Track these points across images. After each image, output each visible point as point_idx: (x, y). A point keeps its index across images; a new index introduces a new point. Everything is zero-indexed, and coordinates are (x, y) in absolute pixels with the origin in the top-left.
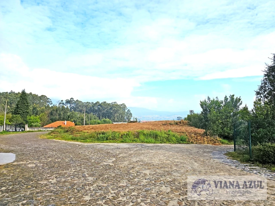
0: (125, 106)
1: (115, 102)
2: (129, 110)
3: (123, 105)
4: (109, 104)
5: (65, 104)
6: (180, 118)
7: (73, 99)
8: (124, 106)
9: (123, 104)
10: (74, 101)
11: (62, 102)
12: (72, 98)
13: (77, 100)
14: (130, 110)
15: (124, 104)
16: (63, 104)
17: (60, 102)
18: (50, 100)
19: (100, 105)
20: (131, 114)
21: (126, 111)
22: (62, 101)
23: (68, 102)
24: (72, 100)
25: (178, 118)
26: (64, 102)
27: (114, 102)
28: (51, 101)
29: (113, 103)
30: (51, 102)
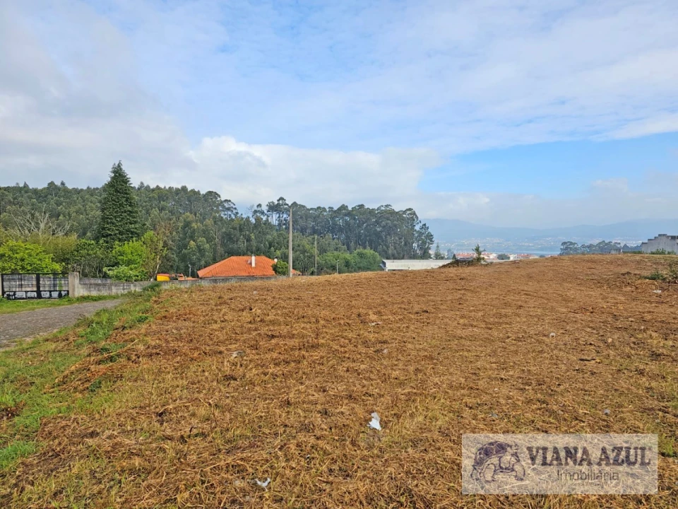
0: (414, 214)
1: (387, 206)
2: (425, 225)
3: (408, 212)
4: (371, 212)
5: (266, 212)
6: (571, 243)
7: (285, 200)
8: (411, 216)
9: (407, 210)
10: (287, 205)
11: (259, 209)
12: (281, 199)
13: (295, 204)
14: (427, 226)
15: (410, 209)
16: (263, 213)
17: (255, 208)
18: (232, 205)
19: (349, 214)
20: (430, 237)
21: (417, 228)
22: (259, 205)
23: (273, 208)
24: (281, 202)
25: (564, 243)
26: (265, 208)
27: (384, 205)
28: (234, 207)
29: (383, 208)
30: (235, 209)
